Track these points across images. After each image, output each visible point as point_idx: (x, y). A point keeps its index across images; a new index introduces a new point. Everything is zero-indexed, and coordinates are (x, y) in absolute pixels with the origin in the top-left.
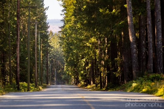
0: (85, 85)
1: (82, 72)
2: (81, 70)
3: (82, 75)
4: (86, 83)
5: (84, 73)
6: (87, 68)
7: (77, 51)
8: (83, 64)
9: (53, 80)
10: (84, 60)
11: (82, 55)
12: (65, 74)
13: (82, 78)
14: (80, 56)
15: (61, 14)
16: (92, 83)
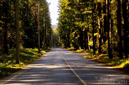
0: (75, 49)
1: (73, 41)
2: (72, 40)
3: (73, 43)
4: (75, 48)
5: (74, 41)
6: (76, 38)
7: (69, 27)
8: (73, 36)
9: (54, 46)
10: (74, 33)
11: (72, 29)
12: (59, 43)
13: (72, 45)
14: (71, 30)
15: (58, 12)
16: (80, 48)
